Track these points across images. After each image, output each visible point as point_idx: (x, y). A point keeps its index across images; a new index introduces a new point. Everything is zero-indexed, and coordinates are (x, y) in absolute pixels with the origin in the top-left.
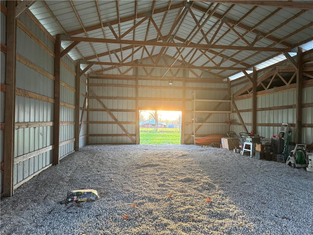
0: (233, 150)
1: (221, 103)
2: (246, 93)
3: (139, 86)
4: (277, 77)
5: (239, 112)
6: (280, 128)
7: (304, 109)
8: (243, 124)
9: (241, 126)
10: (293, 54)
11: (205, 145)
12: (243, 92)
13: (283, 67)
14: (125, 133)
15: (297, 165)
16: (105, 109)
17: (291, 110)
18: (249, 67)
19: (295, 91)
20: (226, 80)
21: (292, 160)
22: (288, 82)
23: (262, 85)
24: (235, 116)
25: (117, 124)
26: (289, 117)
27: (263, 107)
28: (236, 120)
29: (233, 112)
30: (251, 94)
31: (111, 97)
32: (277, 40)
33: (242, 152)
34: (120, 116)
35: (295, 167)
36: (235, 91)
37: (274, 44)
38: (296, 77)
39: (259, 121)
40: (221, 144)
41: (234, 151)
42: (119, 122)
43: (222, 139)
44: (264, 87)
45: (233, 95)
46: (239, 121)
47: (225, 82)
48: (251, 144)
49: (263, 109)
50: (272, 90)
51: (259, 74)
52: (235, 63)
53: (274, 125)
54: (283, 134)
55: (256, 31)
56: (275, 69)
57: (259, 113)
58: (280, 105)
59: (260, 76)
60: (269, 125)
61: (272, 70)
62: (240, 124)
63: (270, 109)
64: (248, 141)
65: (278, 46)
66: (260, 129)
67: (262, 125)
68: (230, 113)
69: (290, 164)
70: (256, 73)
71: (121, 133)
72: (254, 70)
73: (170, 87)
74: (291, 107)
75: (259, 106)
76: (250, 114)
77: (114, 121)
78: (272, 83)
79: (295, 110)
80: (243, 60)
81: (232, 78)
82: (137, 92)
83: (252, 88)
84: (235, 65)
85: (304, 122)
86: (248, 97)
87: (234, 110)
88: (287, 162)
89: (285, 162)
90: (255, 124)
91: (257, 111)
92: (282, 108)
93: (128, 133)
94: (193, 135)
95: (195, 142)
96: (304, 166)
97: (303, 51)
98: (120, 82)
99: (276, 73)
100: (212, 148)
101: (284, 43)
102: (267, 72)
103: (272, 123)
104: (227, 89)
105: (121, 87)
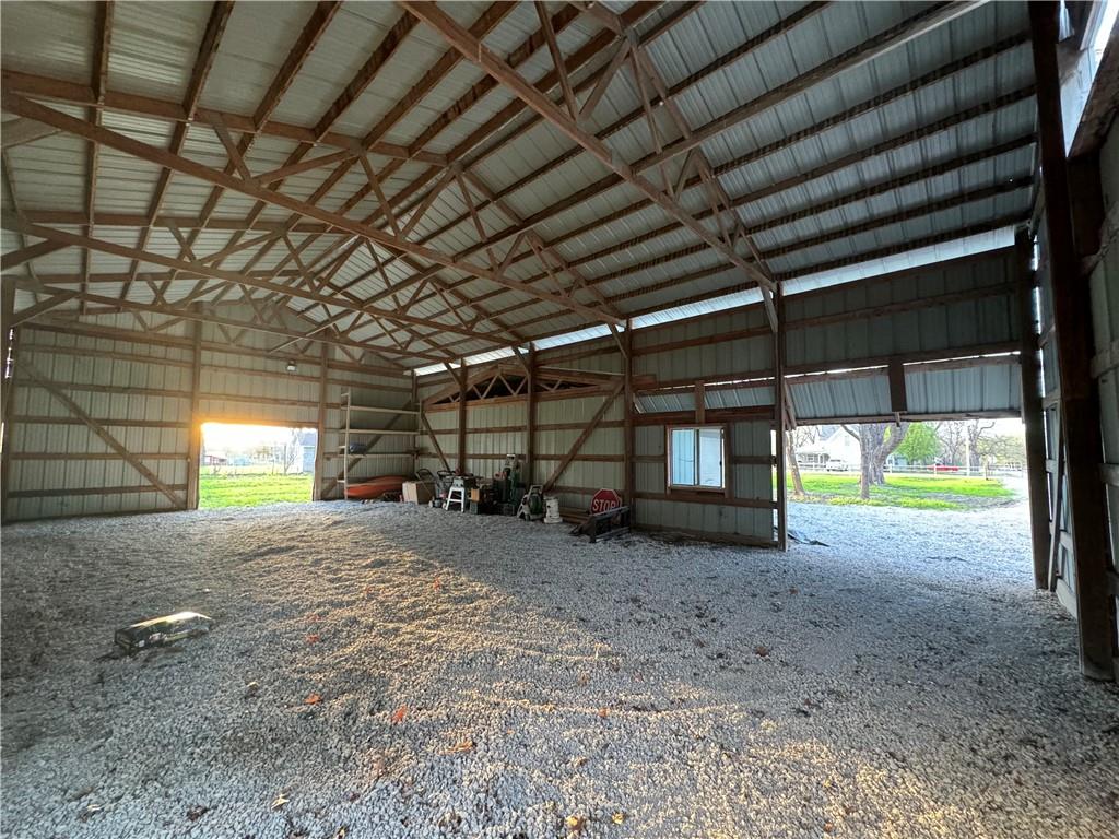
0: (428, 503)
1: (399, 415)
2: (447, 401)
3: (204, 365)
4: (498, 380)
5: (433, 434)
6: (503, 462)
7: (537, 433)
8: (440, 455)
9: (437, 460)
10: (523, 351)
11: (369, 499)
12: (442, 398)
13: (508, 368)
14: (150, 484)
15: (532, 517)
16: (80, 418)
17: (518, 434)
18: (454, 357)
19: (525, 407)
20: (408, 373)
21: (525, 510)
22: (515, 391)
23: (476, 390)
24: (426, 441)
25: (122, 461)
26: (515, 445)
27: (477, 427)
28: (427, 448)
29: (422, 433)
30: (456, 404)
31: (104, 387)
32: (506, 327)
33: (446, 506)
34: (133, 440)
35: (529, 520)
36: (426, 396)
37: (500, 331)
38: (526, 383)
39: (470, 451)
40: (401, 493)
41: (431, 504)
42: (133, 454)
43: (404, 485)
44: (478, 393)
45: (423, 402)
46: (434, 451)
47: (407, 377)
48: (462, 490)
49: (476, 431)
50: (492, 400)
51: (470, 371)
52: (431, 347)
53: (493, 457)
54: (508, 471)
55: (477, 307)
56: (496, 367)
57: (470, 437)
58: (504, 425)
59: (472, 375)
60: (485, 457)
61: (492, 369)
62: (434, 456)
63: (488, 431)
64: (458, 486)
65: (505, 335)
66: (470, 463)
67: (475, 457)
68: (415, 436)
69: (522, 516)
70: (465, 369)
71: (134, 483)
72: (463, 364)
73: (290, 375)
74: (519, 429)
75: (470, 425)
76: (455, 438)
77: (111, 450)
78: (492, 387)
79: (526, 434)
80: (447, 345)
81: (420, 372)
82: (195, 380)
83: (458, 394)
84: (430, 350)
85: (536, 453)
86: (452, 409)
87: (424, 429)
88: (519, 514)
89: (515, 514)
90: (463, 456)
91: (465, 433)
92: (506, 429)
93: (161, 483)
94: (343, 478)
95: (346, 493)
96: (540, 516)
97: (537, 349)
98: (141, 349)
99: (497, 374)
100: (384, 503)
101: (514, 333)
102: (483, 370)
103: (491, 453)
104: (411, 391)
105: (144, 362)
